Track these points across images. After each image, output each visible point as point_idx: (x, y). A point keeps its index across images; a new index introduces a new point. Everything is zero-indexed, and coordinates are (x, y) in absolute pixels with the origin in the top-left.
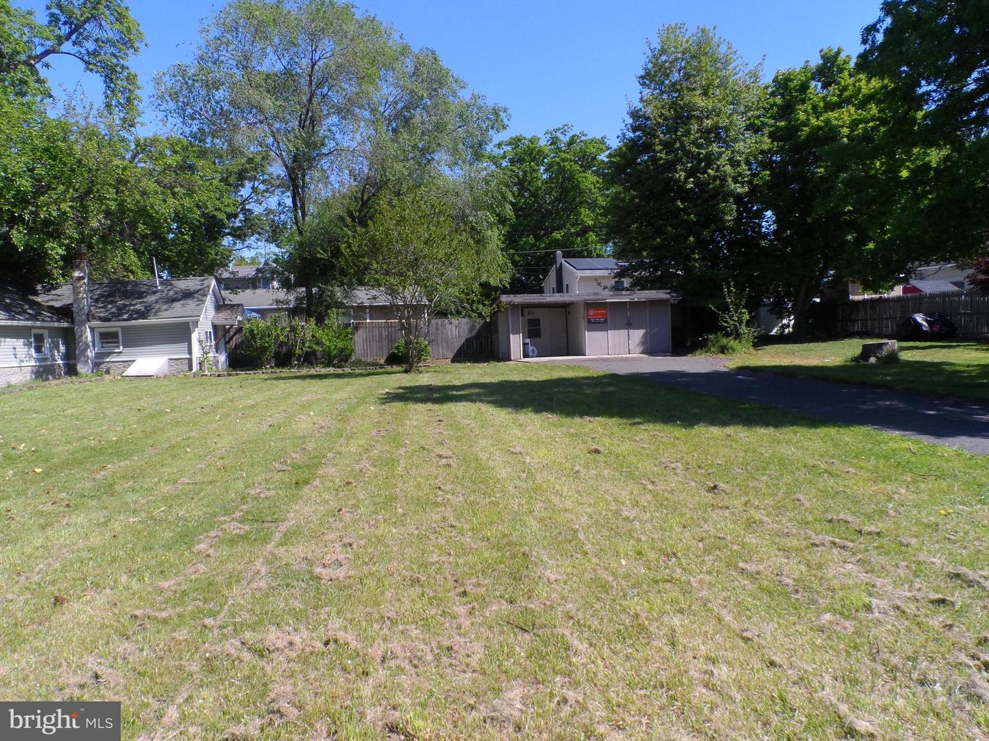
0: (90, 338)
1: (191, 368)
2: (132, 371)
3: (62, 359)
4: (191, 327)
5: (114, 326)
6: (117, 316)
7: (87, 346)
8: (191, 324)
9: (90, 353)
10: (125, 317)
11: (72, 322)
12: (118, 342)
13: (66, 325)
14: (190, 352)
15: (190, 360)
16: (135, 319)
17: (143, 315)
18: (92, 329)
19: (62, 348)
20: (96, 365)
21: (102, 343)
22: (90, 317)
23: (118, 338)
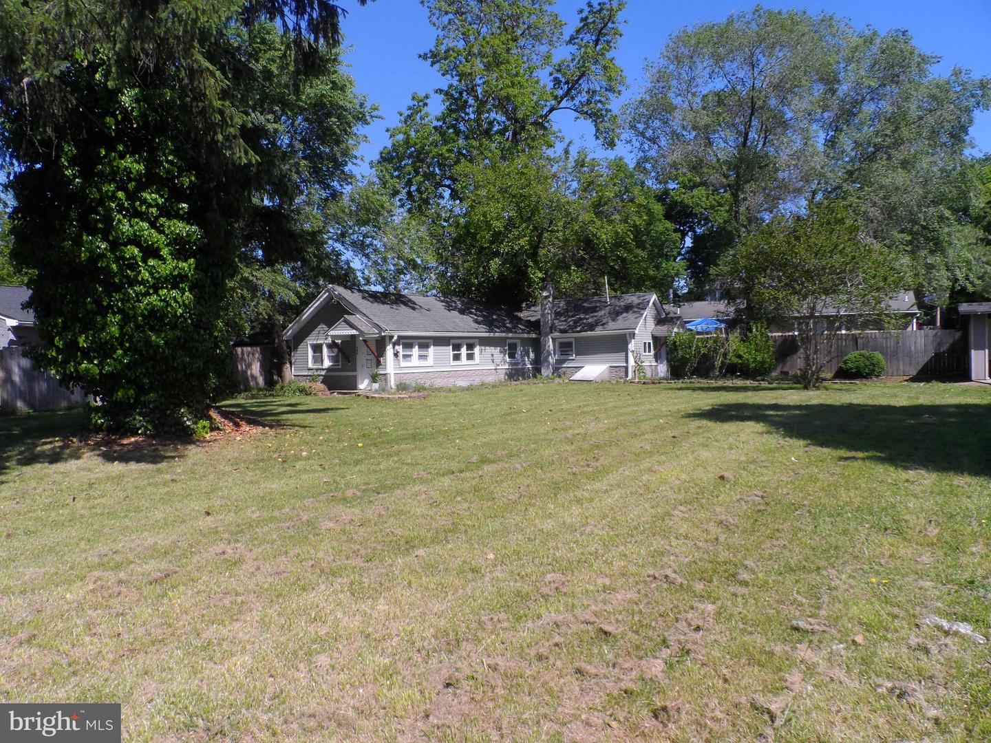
0: (551, 347)
1: (627, 375)
2: (578, 376)
3: (531, 364)
4: (628, 338)
5: (570, 336)
6: (572, 329)
7: (549, 354)
8: (628, 336)
9: (552, 360)
10: (578, 329)
11: (540, 334)
12: (572, 351)
13: (534, 336)
14: (627, 361)
15: (627, 368)
16: (586, 331)
17: (592, 327)
18: (554, 340)
19: (532, 355)
20: (556, 370)
21: (562, 351)
22: (553, 328)
23: (572, 347)
